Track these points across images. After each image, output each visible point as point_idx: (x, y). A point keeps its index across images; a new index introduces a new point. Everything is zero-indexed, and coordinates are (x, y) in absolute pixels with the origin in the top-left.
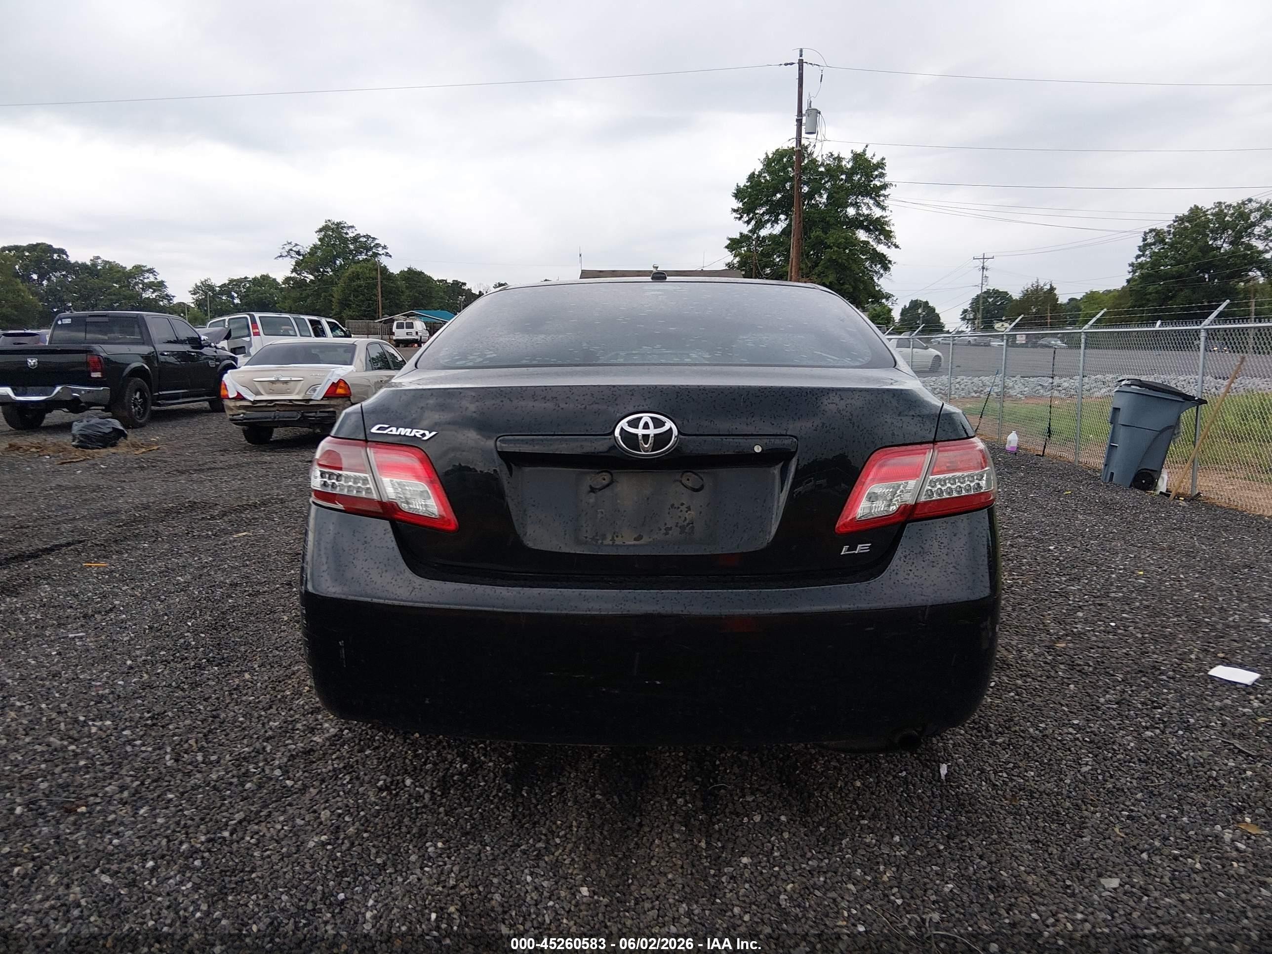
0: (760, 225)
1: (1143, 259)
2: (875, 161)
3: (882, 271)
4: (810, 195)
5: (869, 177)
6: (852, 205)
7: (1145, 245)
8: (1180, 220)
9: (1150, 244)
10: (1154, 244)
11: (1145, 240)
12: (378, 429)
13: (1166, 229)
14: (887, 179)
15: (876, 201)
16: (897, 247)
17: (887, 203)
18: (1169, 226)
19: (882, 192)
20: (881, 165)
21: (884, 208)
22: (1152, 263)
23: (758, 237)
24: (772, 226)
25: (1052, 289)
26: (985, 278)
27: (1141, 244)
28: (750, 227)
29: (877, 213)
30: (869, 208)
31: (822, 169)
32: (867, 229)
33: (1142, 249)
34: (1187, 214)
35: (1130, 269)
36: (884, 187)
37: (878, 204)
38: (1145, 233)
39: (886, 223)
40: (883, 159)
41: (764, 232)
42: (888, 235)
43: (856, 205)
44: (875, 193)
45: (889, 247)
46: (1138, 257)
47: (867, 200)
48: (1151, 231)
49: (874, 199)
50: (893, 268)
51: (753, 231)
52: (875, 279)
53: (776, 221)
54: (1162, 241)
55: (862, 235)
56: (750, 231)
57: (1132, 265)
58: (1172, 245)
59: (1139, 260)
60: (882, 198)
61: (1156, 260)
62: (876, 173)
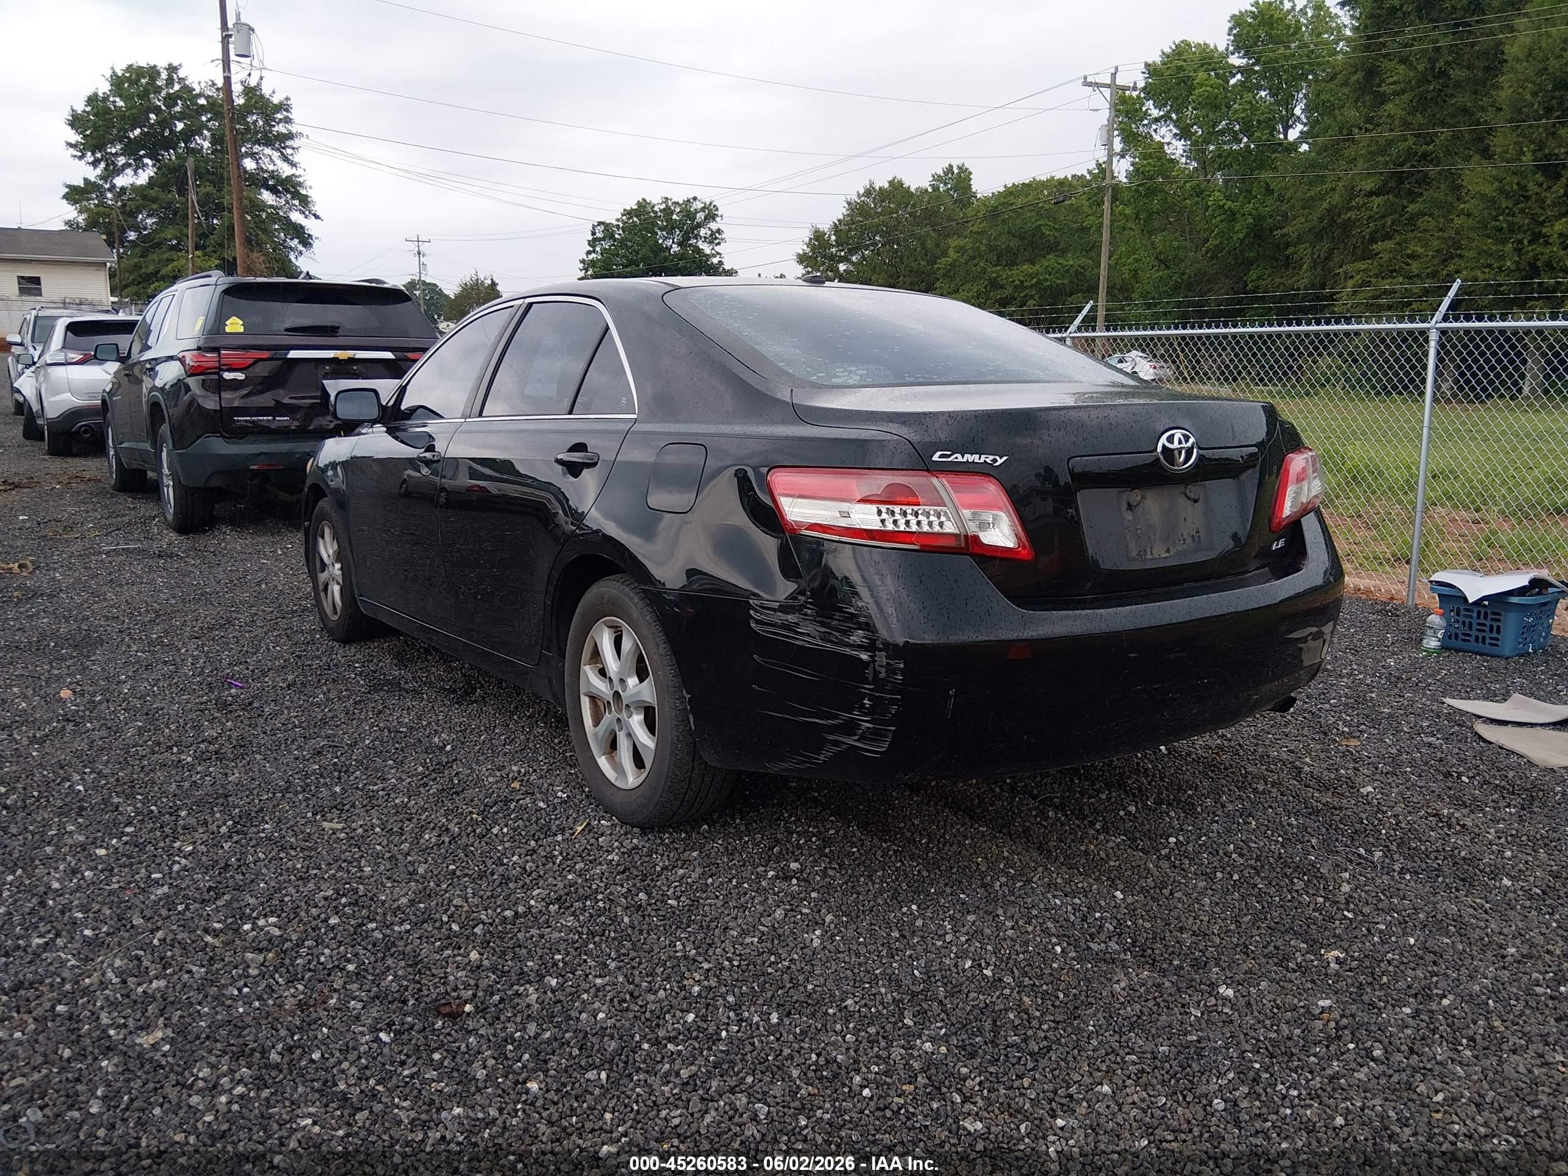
0: (113, 171)
1: (593, 256)
2: (276, 100)
3: (300, 247)
4: (188, 135)
5: (269, 119)
6: (247, 155)
7: (595, 240)
8: (629, 213)
9: (600, 239)
10: (603, 239)
11: (593, 233)
12: (941, 456)
13: (615, 223)
14: (294, 129)
15: (282, 153)
16: (317, 217)
17: (296, 159)
18: (618, 220)
19: (289, 143)
20: (284, 106)
21: (293, 165)
22: (604, 261)
23: (113, 186)
24: (136, 173)
25: (494, 284)
26: (422, 266)
27: (590, 238)
28: (99, 171)
29: (286, 171)
30: (271, 161)
31: (202, 101)
32: (274, 190)
33: (593, 243)
34: (635, 207)
35: (581, 266)
36: (290, 136)
37: (285, 159)
38: (594, 227)
39: (300, 184)
40: (287, 99)
41: (120, 181)
42: (305, 201)
43: (253, 155)
44: (280, 142)
45: (306, 217)
46: (589, 253)
47: (268, 151)
48: (600, 223)
49: (277, 150)
50: (316, 244)
51: (104, 178)
52: (292, 257)
53: (139, 166)
54: (612, 236)
55: (267, 197)
56: (102, 177)
57: (583, 261)
58: (622, 242)
59: (591, 257)
60: (289, 151)
61: (608, 258)
62: (279, 116)
